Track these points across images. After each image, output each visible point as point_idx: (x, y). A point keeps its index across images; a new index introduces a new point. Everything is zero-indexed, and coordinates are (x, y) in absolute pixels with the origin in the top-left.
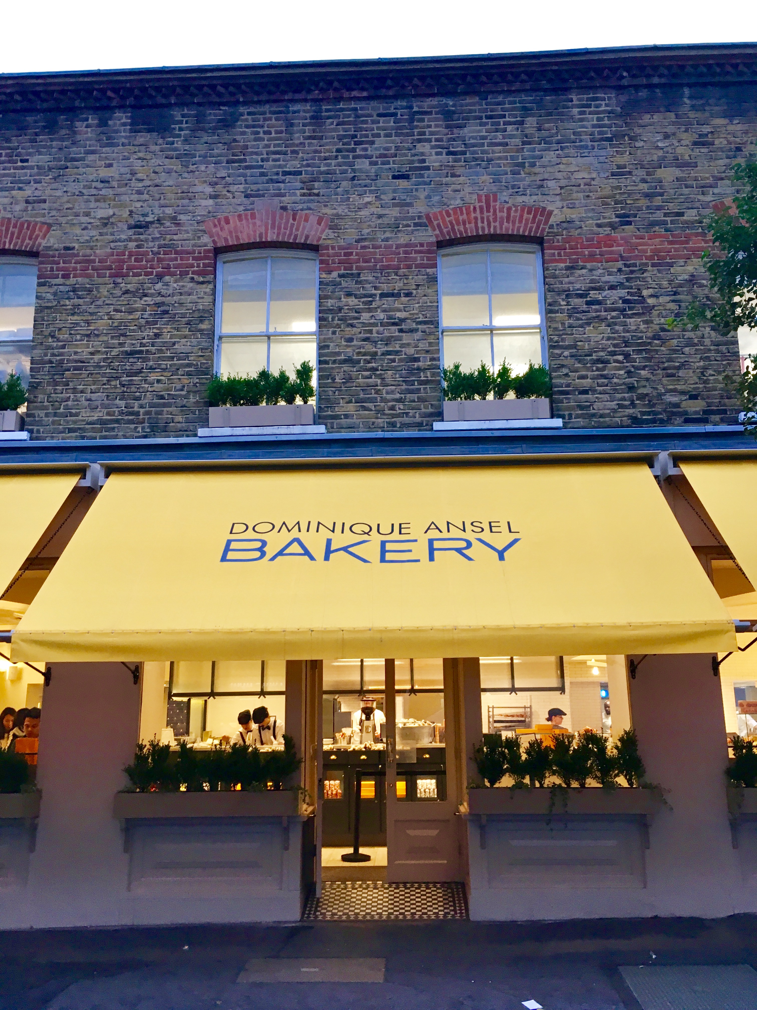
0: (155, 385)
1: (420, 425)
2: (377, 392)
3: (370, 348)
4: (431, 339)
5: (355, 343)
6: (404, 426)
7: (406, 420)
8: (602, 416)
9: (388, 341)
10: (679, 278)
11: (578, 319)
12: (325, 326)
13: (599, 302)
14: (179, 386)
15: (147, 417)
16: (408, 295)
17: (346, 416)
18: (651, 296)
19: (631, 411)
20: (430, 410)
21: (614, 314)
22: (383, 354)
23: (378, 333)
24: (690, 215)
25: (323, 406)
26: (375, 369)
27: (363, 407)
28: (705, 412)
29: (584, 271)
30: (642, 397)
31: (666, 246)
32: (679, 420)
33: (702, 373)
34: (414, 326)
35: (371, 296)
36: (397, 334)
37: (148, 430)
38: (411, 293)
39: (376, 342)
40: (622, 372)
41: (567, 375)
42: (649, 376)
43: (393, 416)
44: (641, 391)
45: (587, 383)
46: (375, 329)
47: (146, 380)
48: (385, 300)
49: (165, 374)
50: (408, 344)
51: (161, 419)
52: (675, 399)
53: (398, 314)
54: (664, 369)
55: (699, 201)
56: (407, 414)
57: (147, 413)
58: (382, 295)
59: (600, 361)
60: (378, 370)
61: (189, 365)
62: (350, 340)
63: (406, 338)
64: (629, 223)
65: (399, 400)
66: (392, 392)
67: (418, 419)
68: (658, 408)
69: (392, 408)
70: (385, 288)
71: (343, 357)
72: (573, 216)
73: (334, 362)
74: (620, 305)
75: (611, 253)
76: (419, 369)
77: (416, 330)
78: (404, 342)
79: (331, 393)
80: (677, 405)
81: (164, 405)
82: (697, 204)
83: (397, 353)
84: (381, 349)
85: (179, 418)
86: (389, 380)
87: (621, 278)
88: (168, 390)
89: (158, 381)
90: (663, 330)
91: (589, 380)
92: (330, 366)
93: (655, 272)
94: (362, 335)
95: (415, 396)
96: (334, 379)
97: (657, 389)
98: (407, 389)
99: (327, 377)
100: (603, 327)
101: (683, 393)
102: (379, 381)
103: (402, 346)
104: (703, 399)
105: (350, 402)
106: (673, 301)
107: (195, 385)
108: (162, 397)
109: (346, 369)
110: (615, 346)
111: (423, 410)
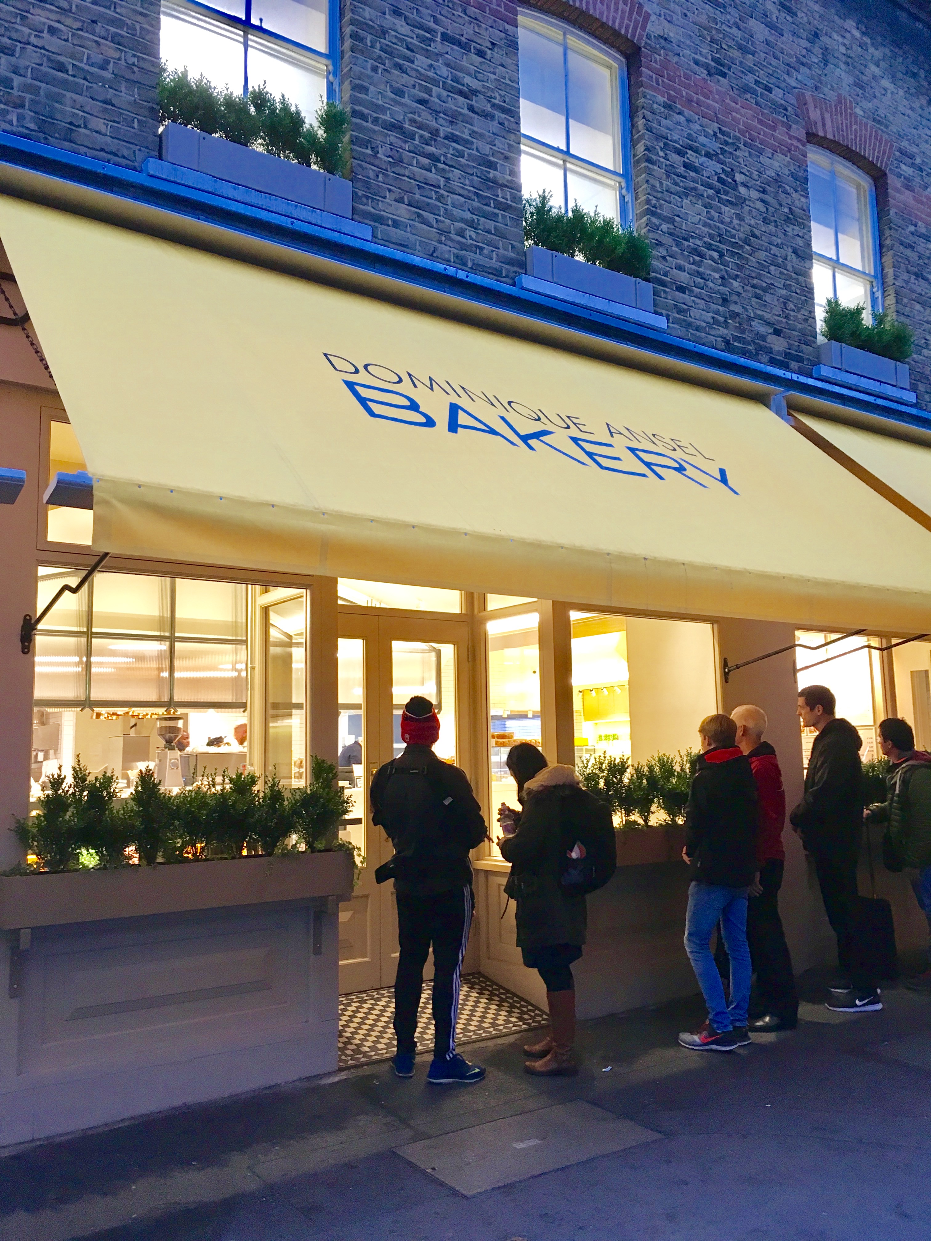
0: (45, 35)
1: (497, 273)
2: (440, 198)
3: (426, 117)
4: (500, 144)
5: (406, 100)
6: (476, 268)
7: (481, 259)
8: (698, 329)
9: (453, 118)
10: (768, 173)
11: (676, 184)
12: (362, 52)
13: (695, 170)
14: (98, 58)
15: (28, 97)
16: (480, 53)
17: (396, 224)
18: (744, 185)
19: (723, 331)
20: (512, 255)
21: (711, 192)
22: (446, 138)
23: (439, 97)
24: (777, 95)
25: (360, 193)
26: (434, 158)
27: (419, 216)
28: (787, 355)
29: (682, 119)
30: (735, 315)
31: (756, 123)
32: (765, 358)
33: (785, 304)
34: (488, 108)
35: (429, 30)
36: (465, 111)
37: (32, 126)
38: (485, 53)
39: (437, 112)
40: (717, 276)
41: (664, 258)
42: (740, 290)
43: (463, 247)
44: (733, 307)
45: (683, 277)
46: (435, 90)
47: (23, 18)
48: (448, 47)
49: (68, 21)
50: (482, 135)
51: (61, 112)
52: (763, 330)
53: (468, 80)
54: (753, 286)
55: (784, 81)
56: (481, 249)
57: (26, 88)
58: (446, 37)
59: (695, 251)
60: (439, 161)
61: (113, 22)
62: (399, 93)
63: (479, 124)
64: (724, 75)
65: (472, 224)
66: (460, 207)
67: (494, 263)
68: (747, 336)
69: (461, 233)
70: (452, 29)
71: (387, 117)
72: (672, 35)
73: (376, 121)
74: (715, 182)
75: (708, 107)
76: (495, 182)
77: (493, 117)
78: (476, 129)
79: (372, 174)
80: (763, 338)
81: (65, 84)
82: (783, 85)
83: (466, 143)
84: (444, 126)
85: (99, 124)
86: (455, 185)
87: (715, 146)
88: (73, 56)
89: (52, 30)
90: (754, 235)
91: (686, 274)
92: (369, 125)
93: (747, 154)
94: (416, 91)
95: (491, 225)
96: (375, 150)
97: (747, 310)
98: (478, 209)
99: (366, 144)
100: (699, 207)
101: (768, 324)
102: (442, 182)
103: (473, 133)
104: (784, 337)
105: (400, 200)
106: (763, 201)
107: (130, 66)
108: (61, 68)
109: (393, 139)
110: (711, 237)
111: (502, 251)
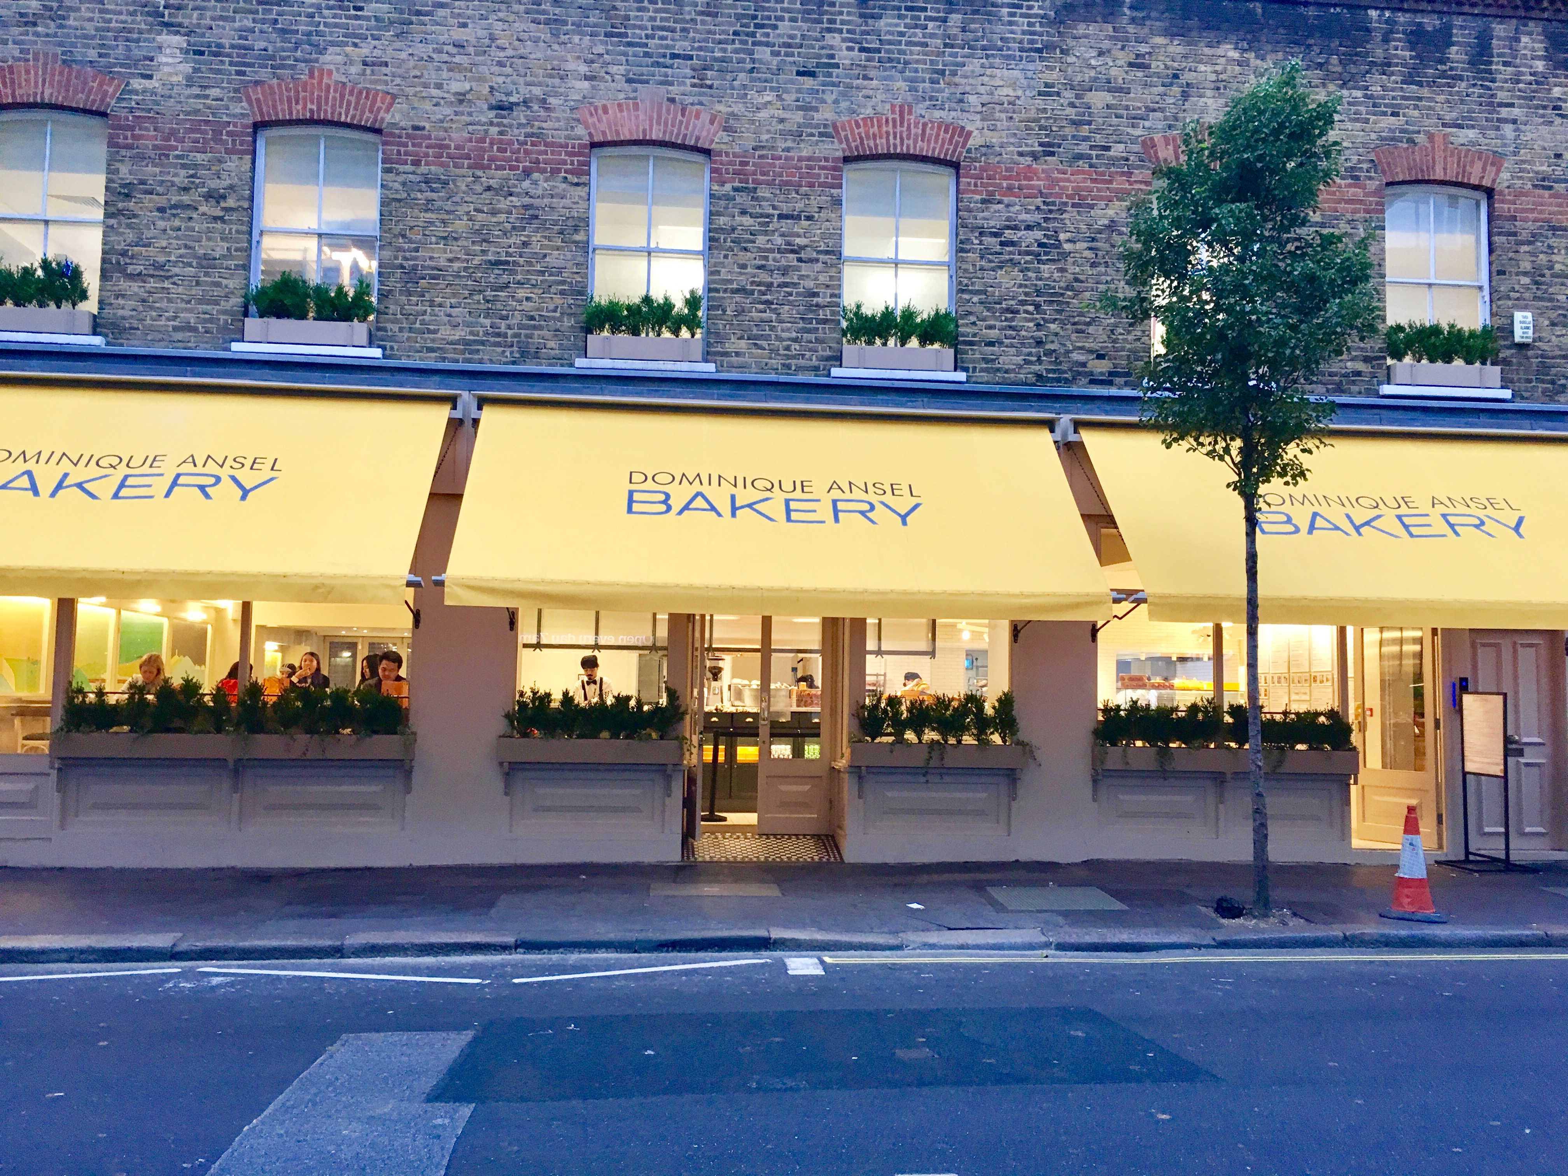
0: (525, 303)
1: (816, 369)
2: (772, 328)
3: (764, 277)
4: (833, 272)
5: (749, 270)
6: (799, 369)
7: (801, 362)
8: (1007, 372)
9: (785, 271)
10: (1099, 223)
11: (990, 261)
12: (717, 248)
13: (1012, 243)
14: (551, 307)
15: (515, 340)
16: (809, 218)
17: (737, 354)
18: (1069, 241)
19: (1037, 368)
20: (828, 353)
21: (1028, 258)
22: (779, 286)
23: (774, 260)
24: (1118, 150)
25: (712, 341)
26: (769, 303)
27: (755, 344)
28: (1111, 374)
29: (1000, 206)
30: (1049, 353)
31: (1089, 184)
32: (1084, 381)
33: (1112, 331)
34: (815, 255)
35: (768, 216)
36: (795, 263)
37: (517, 355)
38: (813, 217)
39: (772, 271)
40: (1031, 324)
41: (974, 323)
42: (1058, 330)
43: (788, 357)
44: (1049, 346)
45: (994, 334)
46: (771, 256)
47: (513, 297)
48: (784, 222)
49: (536, 291)
50: (808, 276)
51: (533, 343)
52: (1082, 358)
53: (798, 241)
54: (1075, 324)
55: (1128, 134)
56: (803, 356)
57: (515, 335)
58: (781, 217)
59: (1009, 310)
60: (772, 303)
61: (563, 283)
62: (743, 266)
63: (805, 270)
64: (1052, 154)
65: (795, 340)
66: (788, 330)
67: (815, 362)
68: (1064, 367)
69: (788, 348)
70: (785, 208)
71: (735, 286)
72: (994, 140)
73: (725, 291)
74: (1035, 248)
75: (1031, 187)
76: (817, 305)
77: (817, 260)
78: (803, 273)
79: (721, 327)
80: (1084, 365)
81: (535, 328)
82: (1125, 138)
83: (795, 285)
84: (777, 279)
85: (552, 344)
86: (784, 316)
87: (1038, 217)
88: (538, 310)
89: (528, 299)
90: (1077, 280)
91: (997, 331)
92: (721, 294)
93: (1075, 214)
94: (756, 262)
95: (812, 337)
96: (724, 311)
97: (1064, 345)
98: (804, 328)
99: (717, 308)
100: (1016, 272)
101: (1091, 351)
102: (774, 316)
103: (801, 277)
104: (1110, 359)
105: (741, 338)
106: (1090, 249)
107: (569, 306)
108: (532, 318)
109: (738, 299)
110: (1026, 294)
111: (821, 353)
